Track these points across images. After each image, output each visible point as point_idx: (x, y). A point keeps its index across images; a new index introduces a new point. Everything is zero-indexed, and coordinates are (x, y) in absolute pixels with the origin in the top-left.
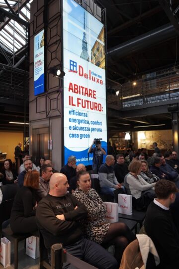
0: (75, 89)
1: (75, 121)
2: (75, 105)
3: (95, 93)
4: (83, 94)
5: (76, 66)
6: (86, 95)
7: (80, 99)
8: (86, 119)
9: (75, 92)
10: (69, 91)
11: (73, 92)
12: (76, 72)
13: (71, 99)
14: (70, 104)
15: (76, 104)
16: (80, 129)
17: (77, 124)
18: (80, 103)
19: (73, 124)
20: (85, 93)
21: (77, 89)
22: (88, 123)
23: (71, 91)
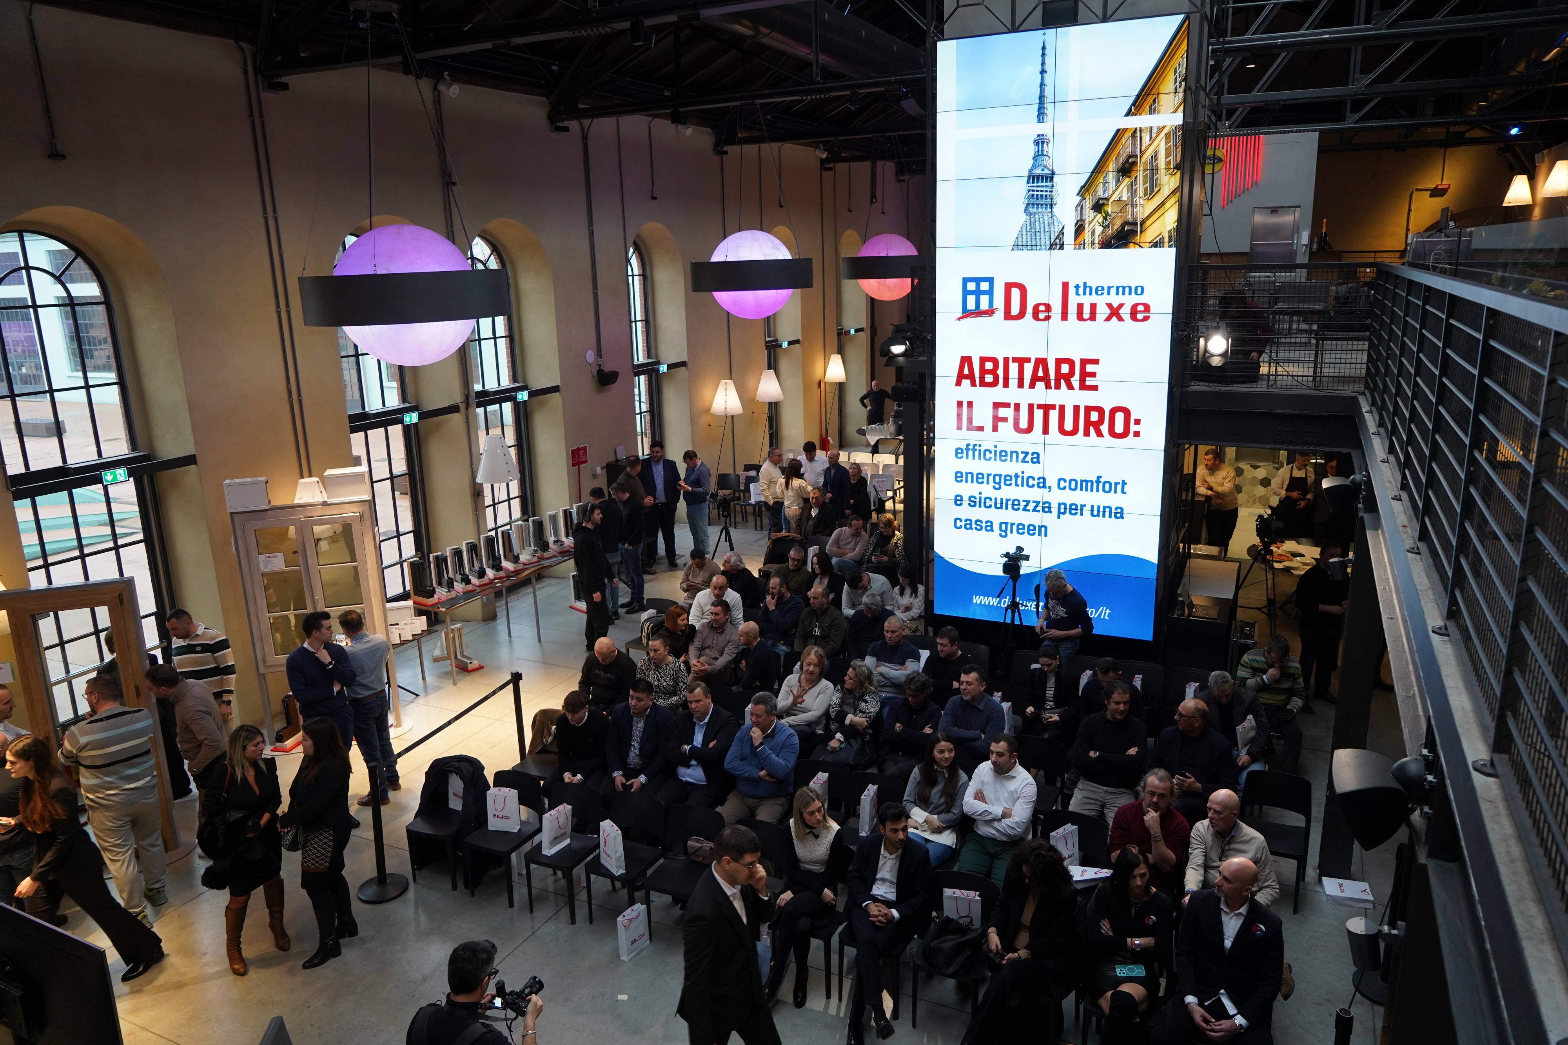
0: (983, 372)
1: (979, 478)
2: (981, 429)
3: (1090, 368)
4: (1021, 385)
5: (990, 292)
6: (1040, 385)
7: (1007, 405)
8: (1032, 470)
9: (983, 384)
10: (958, 383)
11: (973, 384)
12: (990, 312)
13: (964, 407)
14: (959, 428)
15: (988, 425)
16: (1000, 505)
17: (987, 490)
18: (1005, 420)
19: (968, 489)
20: (1034, 379)
21: (994, 372)
22: (1042, 483)
23: (966, 383)
